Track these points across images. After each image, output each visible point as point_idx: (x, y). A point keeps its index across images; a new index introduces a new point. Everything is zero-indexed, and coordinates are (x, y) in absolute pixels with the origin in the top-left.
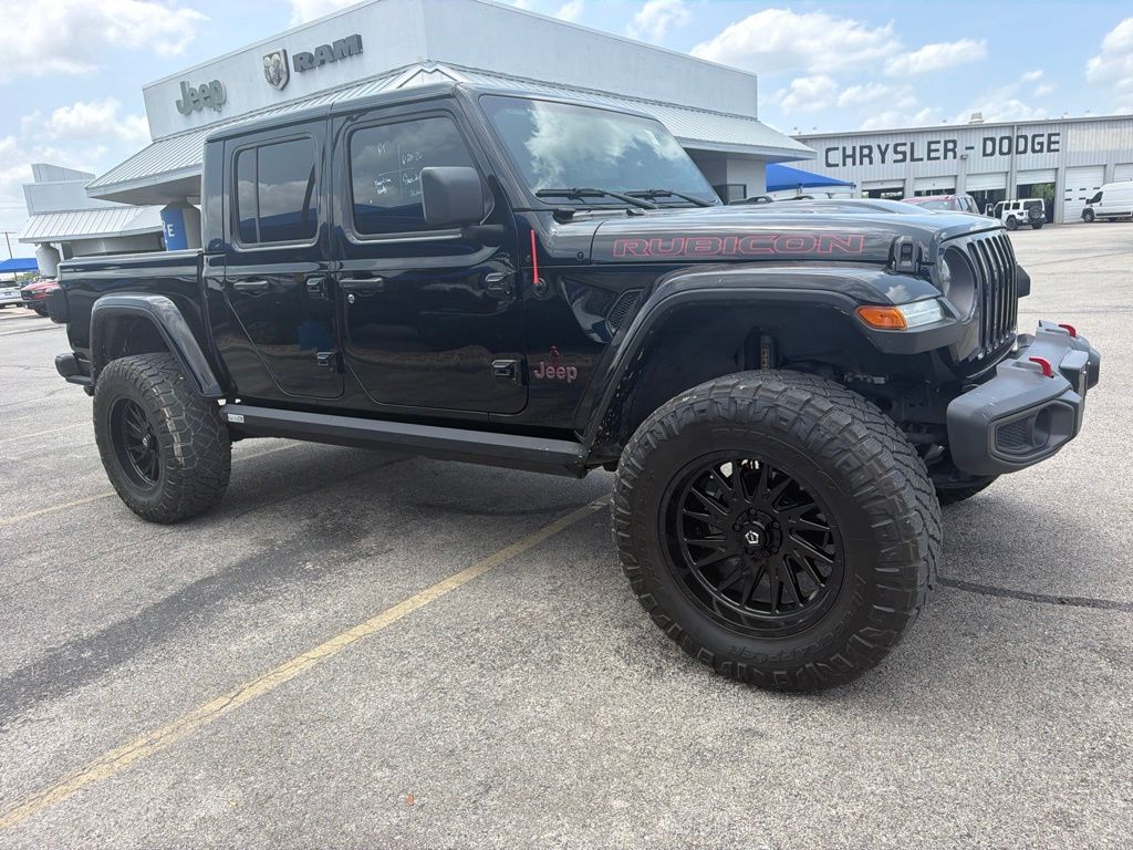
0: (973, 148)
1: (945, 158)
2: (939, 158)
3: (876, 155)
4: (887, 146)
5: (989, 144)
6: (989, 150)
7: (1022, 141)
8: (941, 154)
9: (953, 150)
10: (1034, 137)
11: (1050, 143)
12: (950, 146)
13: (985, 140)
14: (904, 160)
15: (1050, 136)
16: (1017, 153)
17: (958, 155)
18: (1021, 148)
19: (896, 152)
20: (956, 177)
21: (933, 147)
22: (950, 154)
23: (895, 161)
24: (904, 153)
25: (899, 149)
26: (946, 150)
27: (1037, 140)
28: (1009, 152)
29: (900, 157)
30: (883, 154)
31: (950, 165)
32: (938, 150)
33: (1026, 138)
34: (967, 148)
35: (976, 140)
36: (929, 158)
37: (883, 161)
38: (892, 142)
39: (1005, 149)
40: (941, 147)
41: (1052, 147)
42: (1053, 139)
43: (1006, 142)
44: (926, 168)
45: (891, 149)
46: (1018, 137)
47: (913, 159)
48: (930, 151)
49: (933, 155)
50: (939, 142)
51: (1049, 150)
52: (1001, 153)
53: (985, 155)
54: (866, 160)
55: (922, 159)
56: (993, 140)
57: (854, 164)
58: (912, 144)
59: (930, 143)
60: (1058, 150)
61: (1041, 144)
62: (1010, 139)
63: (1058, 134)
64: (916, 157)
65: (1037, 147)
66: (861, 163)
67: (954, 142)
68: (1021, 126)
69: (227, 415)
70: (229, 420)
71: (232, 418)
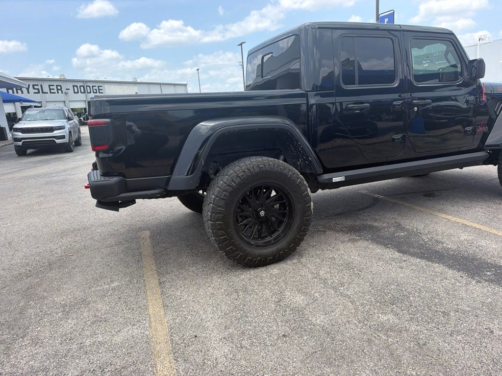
0: (69, 89)
1: (58, 93)
2: (55, 93)
3: (24, 90)
4: (29, 85)
5: (75, 88)
6: (76, 91)
7: (88, 88)
8: (55, 91)
9: (61, 89)
10: (93, 87)
11: (99, 90)
12: (59, 88)
13: (74, 86)
14: (39, 92)
15: (98, 87)
16: (88, 93)
17: (64, 92)
18: (89, 91)
19: (34, 89)
20: (64, 102)
21: (51, 87)
22: (60, 91)
23: (35, 93)
24: (38, 89)
25: (35, 87)
26: (58, 90)
27: (94, 88)
28: (84, 92)
29: (37, 91)
30: (28, 89)
31: (60, 96)
32: (54, 89)
33: (89, 87)
34: (67, 89)
35: (70, 86)
36: (51, 93)
37: (29, 93)
38: (31, 84)
39: (83, 91)
40: (55, 87)
41: (101, 91)
42: (100, 88)
43: (82, 88)
44: (49, 97)
45: (31, 87)
46: (87, 86)
47: (43, 93)
48: (50, 89)
49: (52, 91)
50: (53, 86)
52: (81, 92)
53: (75, 93)
54: (19, 91)
55: (47, 93)
56: (77, 86)
57: (13, 93)
58: (41, 86)
59: (49, 86)
60: (103, 93)
61: (96, 90)
62: (83, 87)
63: (101, 86)
64: (44, 91)
65: (95, 91)
66: (17, 93)
67: (60, 86)
68: (87, 81)
69: (332, 179)
70: (333, 181)
71: (335, 180)
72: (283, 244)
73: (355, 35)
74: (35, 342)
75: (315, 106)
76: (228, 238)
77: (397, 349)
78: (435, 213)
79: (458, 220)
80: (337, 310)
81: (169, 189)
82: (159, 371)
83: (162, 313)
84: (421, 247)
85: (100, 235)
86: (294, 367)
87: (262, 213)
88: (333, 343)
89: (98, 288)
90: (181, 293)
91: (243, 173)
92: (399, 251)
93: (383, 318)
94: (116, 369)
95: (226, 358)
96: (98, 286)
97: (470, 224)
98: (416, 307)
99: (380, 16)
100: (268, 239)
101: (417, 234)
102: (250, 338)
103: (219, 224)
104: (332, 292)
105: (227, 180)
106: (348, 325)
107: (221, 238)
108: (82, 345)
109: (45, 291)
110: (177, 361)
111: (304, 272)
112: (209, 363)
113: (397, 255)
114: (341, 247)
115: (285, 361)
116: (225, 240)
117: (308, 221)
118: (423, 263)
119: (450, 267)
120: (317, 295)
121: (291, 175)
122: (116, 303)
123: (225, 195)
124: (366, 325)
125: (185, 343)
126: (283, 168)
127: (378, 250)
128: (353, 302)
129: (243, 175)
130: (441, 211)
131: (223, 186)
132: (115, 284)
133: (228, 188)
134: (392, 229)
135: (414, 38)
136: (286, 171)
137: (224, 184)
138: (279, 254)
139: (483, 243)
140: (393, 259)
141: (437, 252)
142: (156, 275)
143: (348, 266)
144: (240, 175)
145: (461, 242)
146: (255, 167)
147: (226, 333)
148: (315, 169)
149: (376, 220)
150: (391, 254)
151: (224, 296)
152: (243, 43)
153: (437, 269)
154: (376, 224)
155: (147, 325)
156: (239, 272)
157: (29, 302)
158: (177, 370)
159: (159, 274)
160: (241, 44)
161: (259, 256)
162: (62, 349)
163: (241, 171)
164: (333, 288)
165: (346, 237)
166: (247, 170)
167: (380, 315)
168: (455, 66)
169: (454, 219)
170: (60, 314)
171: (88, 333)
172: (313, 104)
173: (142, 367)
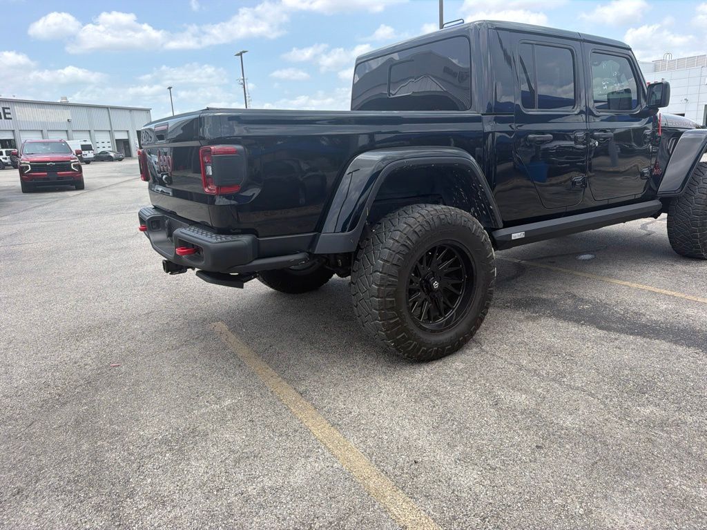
11: (5, 113)
15: (4, 109)
41: (7, 116)
51: (6, 118)
60: (11, 119)
63: (9, 108)
69: (510, 235)
70: (513, 238)
71: (515, 236)
72: (462, 326)
73: (535, 42)
74: (160, 501)
75: (491, 134)
76: (400, 321)
77: (690, 447)
78: (607, 279)
79: (641, 286)
80: (582, 408)
81: (315, 253)
82: (399, 517)
83: (338, 435)
84: (622, 320)
85: (143, 333)
86: (584, 486)
87: (436, 285)
88: (609, 449)
89: (203, 410)
90: (345, 405)
91: (420, 228)
92: (601, 328)
93: (647, 411)
94: (331, 523)
95: (483, 486)
96: (201, 407)
97: (657, 290)
98: (673, 394)
99: (445, 26)
100: (441, 320)
101: (605, 306)
102: (494, 456)
103: (391, 301)
104: (556, 385)
105: (401, 237)
106: (609, 425)
107: (391, 322)
108: (245, 495)
109: (111, 422)
110: (417, 499)
111: (499, 363)
112: (464, 495)
113: (601, 333)
114: (523, 327)
115: (565, 479)
116: (396, 324)
117: (491, 293)
118: (640, 340)
119: (676, 343)
120: (540, 390)
121: (476, 229)
122: (252, 430)
123: (399, 259)
124: (631, 422)
125: (407, 473)
126: (466, 220)
127: (573, 328)
128: (592, 395)
129: (421, 230)
130: (610, 276)
131: (395, 246)
132: (228, 402)
133: (402, 248)
134: (569, 301)
135: (593, 51)
136: (469, 224)
137: (396, 244)
138: (459, 341)
139: (689, 311)
140: (601, 338)
141: (645, 326)
142: (285, 383)
143: (550, 351)
144: (417, 230)
145: (663, 312)
146: (434, 218)
147: (457, 453)
148: (495, 221)
149: (540, 292)
150: (592, 332)
151: (412, 403)
152: (244, 52)
153: (662, 347)
154: (544, 296)
155: (328, 455)
156: (408, 370)
157: (96, 443)
158: (424, 511)
159: (289, 381)
160: (241, 54)
161: (436, 345)
162: (219, 506)
163: (418, 224)
164: (554, 380)
165: (519, 314)
166: (425, 223)
167: (639, 408)
168: (628, 91)
169: (635, 285)
170: (167, 455)
171: (240, 477)
172: (489, 133)
173: (369, 514)
